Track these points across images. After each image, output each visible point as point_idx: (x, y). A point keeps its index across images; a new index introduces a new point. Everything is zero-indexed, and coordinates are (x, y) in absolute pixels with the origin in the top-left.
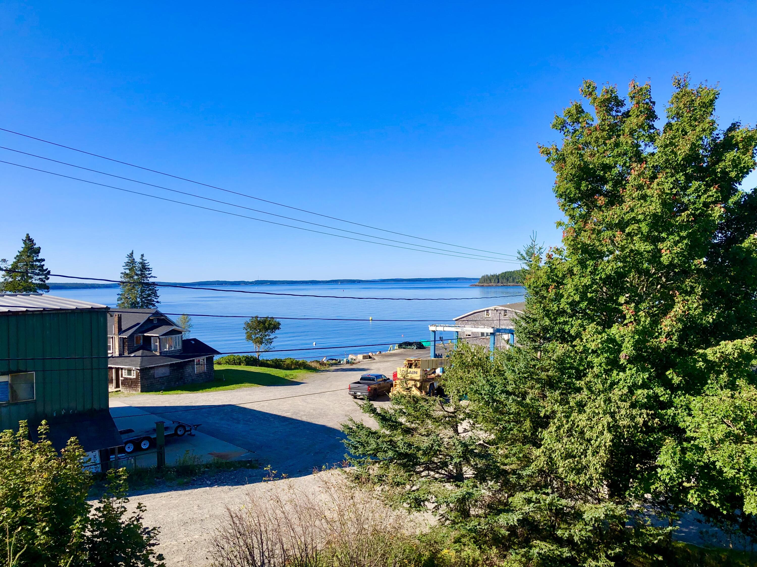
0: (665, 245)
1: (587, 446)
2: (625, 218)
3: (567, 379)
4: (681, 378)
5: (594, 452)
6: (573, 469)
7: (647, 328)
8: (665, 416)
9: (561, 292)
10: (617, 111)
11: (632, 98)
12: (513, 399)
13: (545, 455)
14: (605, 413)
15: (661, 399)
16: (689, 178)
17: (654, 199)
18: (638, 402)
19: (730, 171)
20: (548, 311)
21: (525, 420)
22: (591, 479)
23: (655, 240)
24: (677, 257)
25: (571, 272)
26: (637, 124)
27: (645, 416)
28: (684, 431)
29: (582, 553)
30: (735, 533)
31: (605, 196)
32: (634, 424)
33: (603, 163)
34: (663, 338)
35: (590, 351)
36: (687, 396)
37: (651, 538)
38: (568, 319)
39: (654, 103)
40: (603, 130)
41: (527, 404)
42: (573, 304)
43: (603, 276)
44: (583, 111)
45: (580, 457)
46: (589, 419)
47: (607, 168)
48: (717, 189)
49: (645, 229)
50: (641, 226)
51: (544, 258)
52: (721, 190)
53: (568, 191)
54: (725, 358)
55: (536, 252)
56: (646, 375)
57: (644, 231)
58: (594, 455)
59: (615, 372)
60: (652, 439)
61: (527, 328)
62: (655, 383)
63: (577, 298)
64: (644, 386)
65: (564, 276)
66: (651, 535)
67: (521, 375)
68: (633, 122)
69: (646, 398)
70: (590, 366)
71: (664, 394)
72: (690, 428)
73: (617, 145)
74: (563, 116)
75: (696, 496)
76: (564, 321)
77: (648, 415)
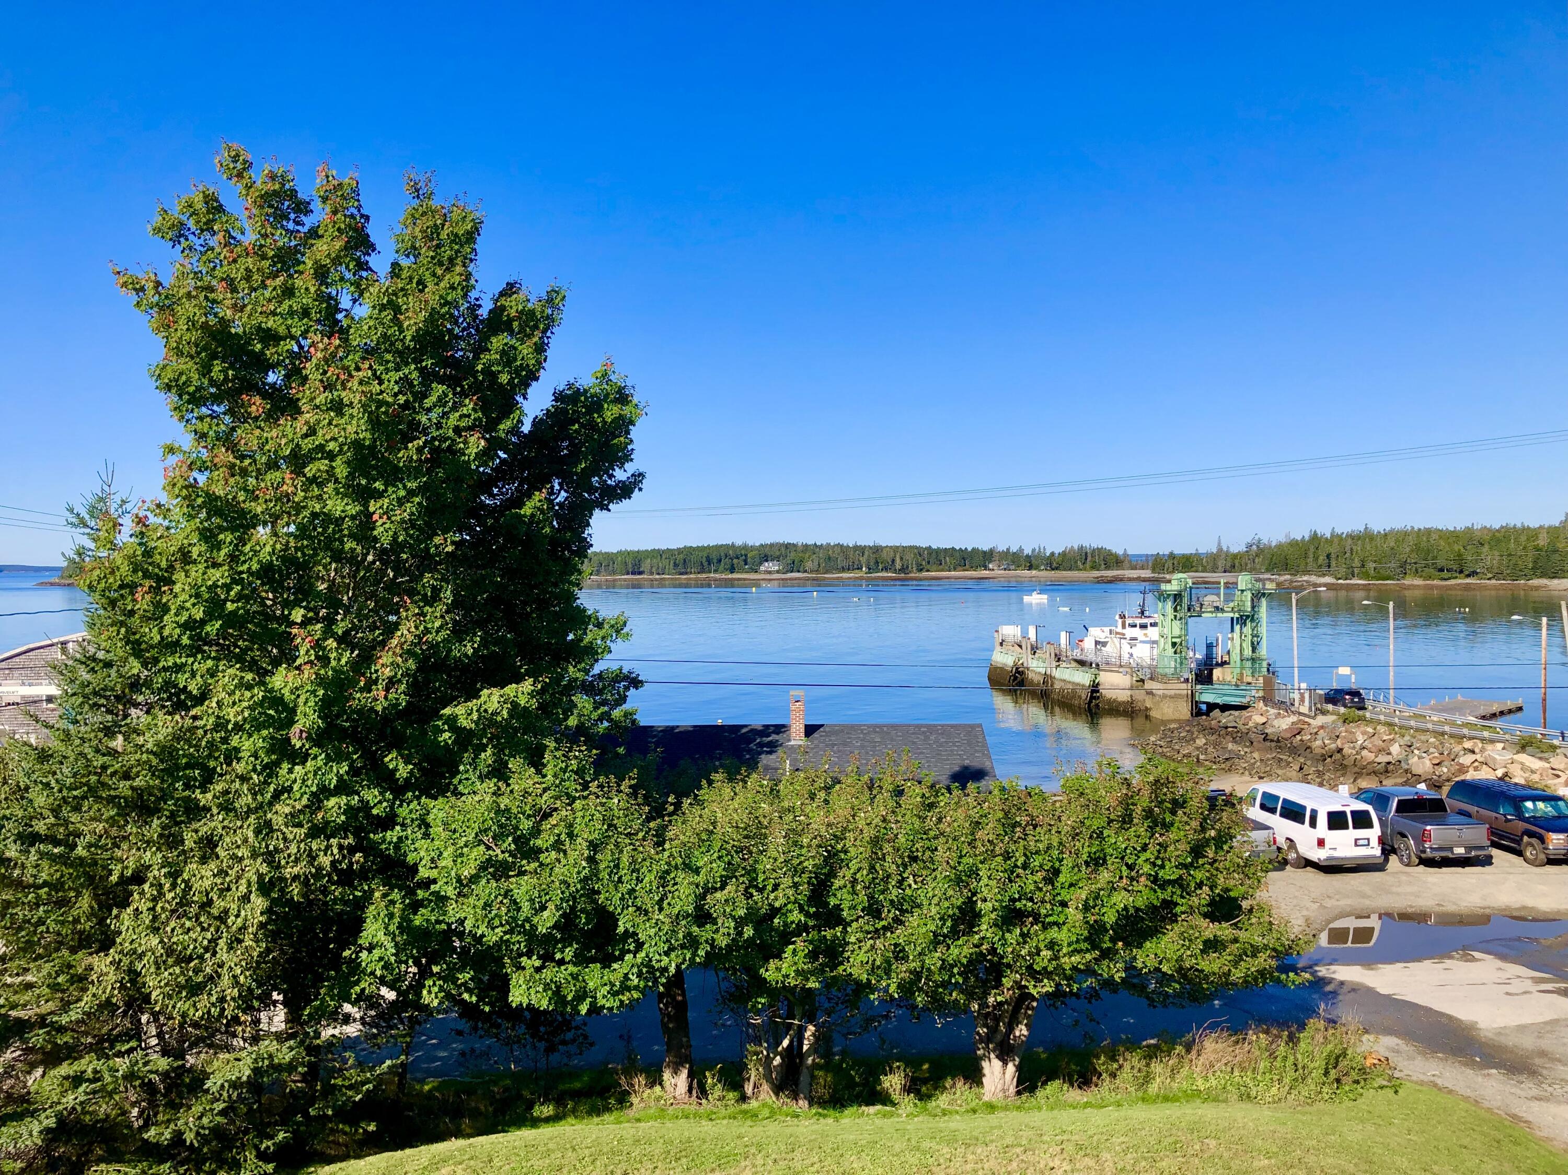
0: (378, 505)
1: (217, 932)
2: (304, 446)
3: (183, 790)
4: (411, 767)
5: (232, 942)
6: (183, 987)
7: (343, 673)
8: (381, 844)
9: (164, 600)
10: (297, 223)
11: (325, 199)
12: (39, 851)
13: (117, 968)
14: (254, 855)
15: (375, 812)
16: (428, 377)
17: (355, 412)
18: (328, 823)
19: (499, 372)
20: (138, 643)
21: (77, 897)
22: (222, 1000)
23: (364, 495)
24: (405, 529)
25: (185, 557)
26: (329, 254)
27: (335, 851)
28: (414, 869)
29: (204, 1164)
30: (519, 1042)
31: (264, 395)
32: (313, 870)
33: (260, 327)
34: (379, 691)
35: (230, 727)
36: (423, 800)
37: (350, 1093)
38: (183, 660)
39: (367, 218)
40: (264, 257)
41: (80, 858)
42: (190, 625)
43: (255, 567)
44: (220, 209)
45: (201, 957)
46: (222, 873)
47: (270, 337)
48: (476, 404)
49: (341, 471)
50: (334, 464)
51: (128, 526)
52: (484, 406)
53: (184, 378)
54: (487, 721)
55: (112, 511)
56: (344, 768)
57: (339, 476)
58: (232, 948)
59: (285, 766)
60: (360, 894)
61: (89, 683)
62: (363, 780)
63: (198, 614)
64: (343, 788)
65: (171, 568)
66: (350, 1087)
67: (65, 793)
68: (323, 249)
69: (344, 813)
70: (232, 756)
71: (380, 802)
72: (424, 862)
73: (289, 292)
74: (176, 211)
75: (436, 989)
76: (175, 663)
77: (341, 847)
